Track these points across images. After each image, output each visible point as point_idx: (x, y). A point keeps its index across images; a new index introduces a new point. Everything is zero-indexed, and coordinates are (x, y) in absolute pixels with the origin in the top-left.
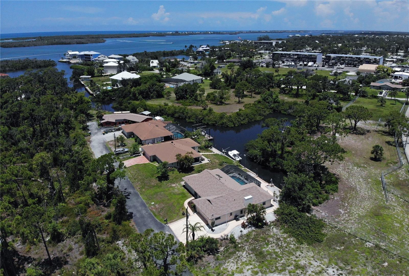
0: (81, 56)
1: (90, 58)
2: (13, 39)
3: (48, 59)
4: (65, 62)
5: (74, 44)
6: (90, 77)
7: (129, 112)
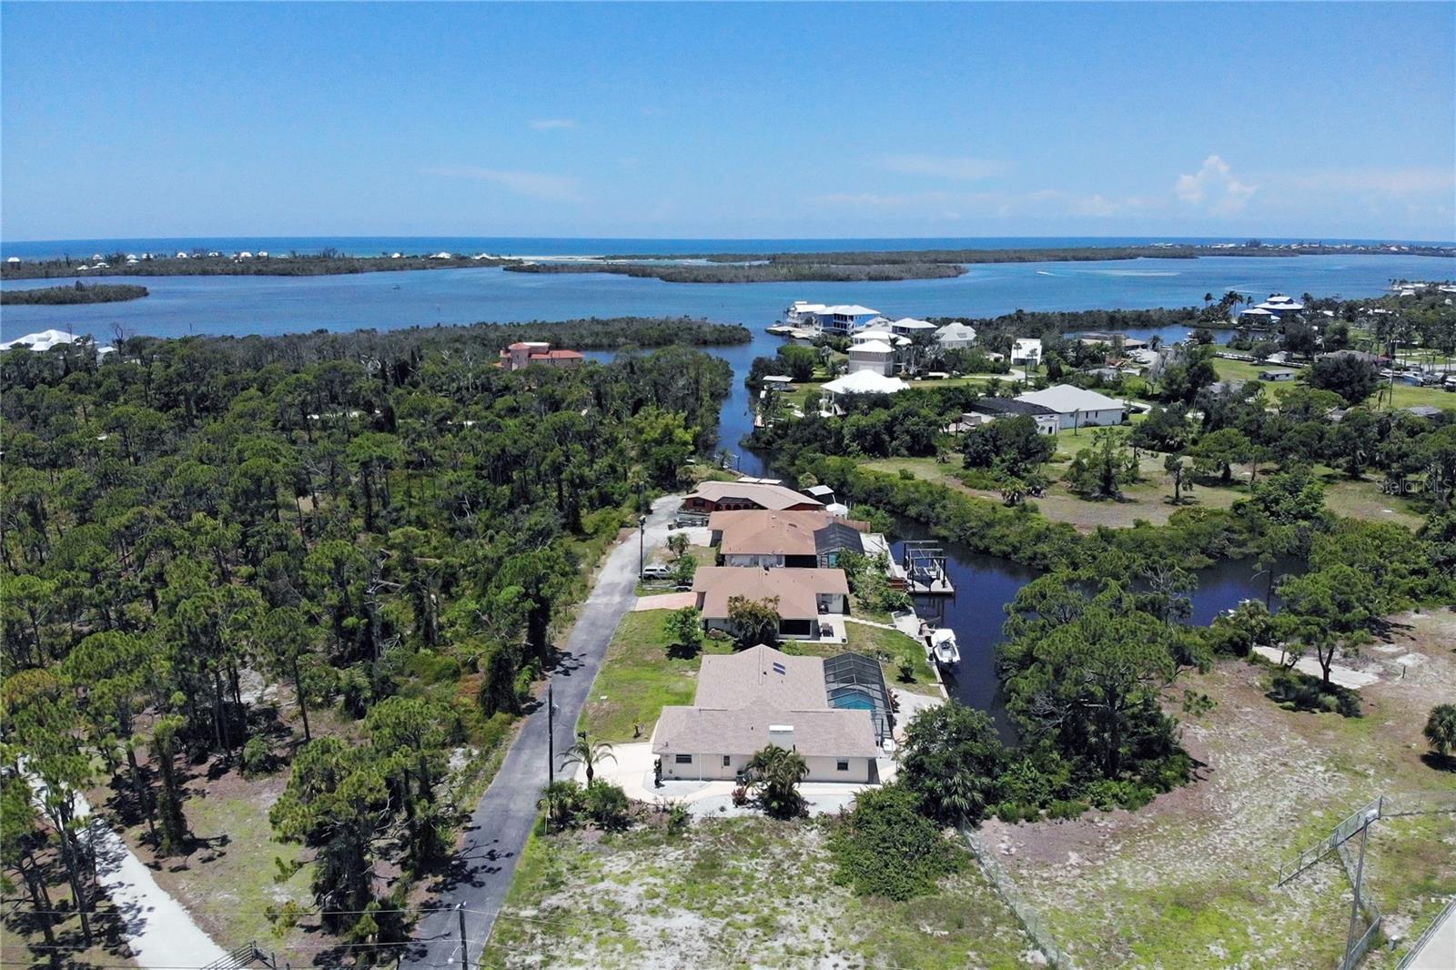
0: (826, 319)
1: (845, 326)
2: (711, 258)
3: (735, 323)
4: (782, 334)
5: (861, 280)
6: (789, 379)
7: (777, 482)
